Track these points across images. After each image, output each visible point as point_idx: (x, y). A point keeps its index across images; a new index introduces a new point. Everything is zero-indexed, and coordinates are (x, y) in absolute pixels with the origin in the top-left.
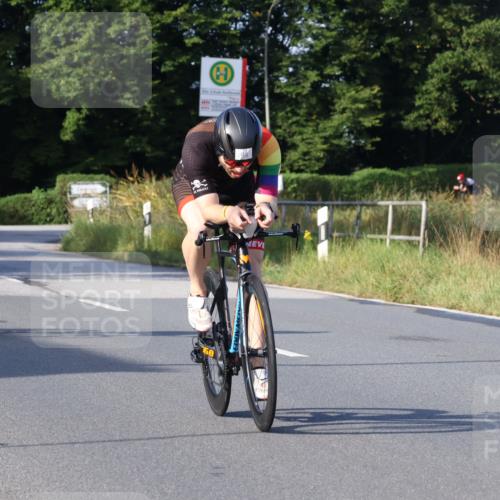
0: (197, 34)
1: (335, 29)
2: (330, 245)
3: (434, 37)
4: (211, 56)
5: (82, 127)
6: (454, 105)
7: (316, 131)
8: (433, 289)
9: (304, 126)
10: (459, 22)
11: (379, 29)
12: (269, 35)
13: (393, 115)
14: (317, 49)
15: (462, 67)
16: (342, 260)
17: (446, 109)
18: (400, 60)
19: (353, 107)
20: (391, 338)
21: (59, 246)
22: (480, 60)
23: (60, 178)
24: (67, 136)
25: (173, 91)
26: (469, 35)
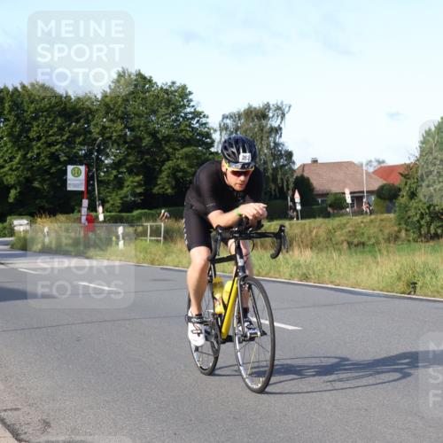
0: (66, 156)
1: (123, 153)
3: (164, 155)
4: (72, 165)
5: (17, 197)
6: (174, 183)
7: (117, 195)
8: (166, 259)
9: (112, 193)
10: (174, 149)
11: (142, 152)
12: (96, 156)
13: (149, 187)
14: (116, 161)
15: (176, 167)
17: (171, 185)
18: (151, 165)
19: (132, 184)
20: (150, 280)
21: (9, 247)
22: (183, 164)
23: (9, 218)
24: (11, 200)
25: (56, 180)
26: (179, 154)
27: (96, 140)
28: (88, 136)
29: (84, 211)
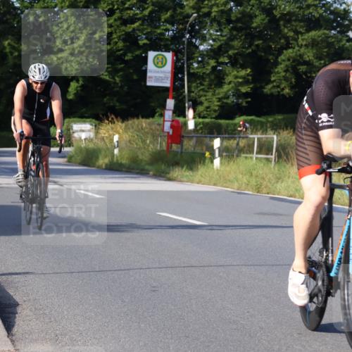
0: (146, 38)
1: (225, 36)
2: (221, 160)
3: (282, 41)
4: (154, 50)
5: (79, 92)
6: (293, 80)
7: (214, 95)
8: (279, 186)
9: (207, 92)
10: (297, 33)
11: (251, 36)
12: (188, 39)
13: (258, 85)
14: (215, 47)
15: (299, 58)
16: (228, 169)
17: (289, 82)
18: (263, 54)
19: (236, 81)
20: (255, 214)
21: (66, 160)
22: (309, 54)
23: (66, 120)
24: (70, 97)
25: (131, 71)
26: (303, 40)
27: (189, 16)
28: (179, 10)
29: (168, 114)
